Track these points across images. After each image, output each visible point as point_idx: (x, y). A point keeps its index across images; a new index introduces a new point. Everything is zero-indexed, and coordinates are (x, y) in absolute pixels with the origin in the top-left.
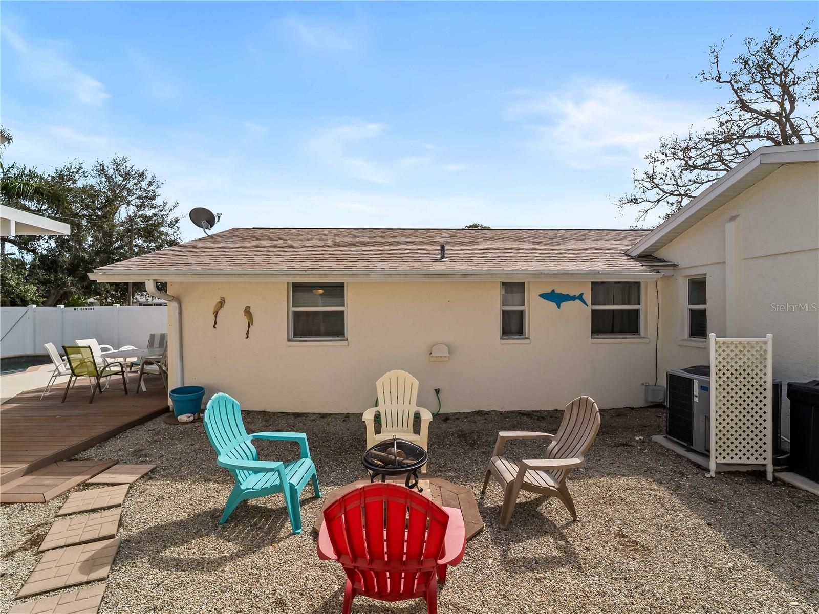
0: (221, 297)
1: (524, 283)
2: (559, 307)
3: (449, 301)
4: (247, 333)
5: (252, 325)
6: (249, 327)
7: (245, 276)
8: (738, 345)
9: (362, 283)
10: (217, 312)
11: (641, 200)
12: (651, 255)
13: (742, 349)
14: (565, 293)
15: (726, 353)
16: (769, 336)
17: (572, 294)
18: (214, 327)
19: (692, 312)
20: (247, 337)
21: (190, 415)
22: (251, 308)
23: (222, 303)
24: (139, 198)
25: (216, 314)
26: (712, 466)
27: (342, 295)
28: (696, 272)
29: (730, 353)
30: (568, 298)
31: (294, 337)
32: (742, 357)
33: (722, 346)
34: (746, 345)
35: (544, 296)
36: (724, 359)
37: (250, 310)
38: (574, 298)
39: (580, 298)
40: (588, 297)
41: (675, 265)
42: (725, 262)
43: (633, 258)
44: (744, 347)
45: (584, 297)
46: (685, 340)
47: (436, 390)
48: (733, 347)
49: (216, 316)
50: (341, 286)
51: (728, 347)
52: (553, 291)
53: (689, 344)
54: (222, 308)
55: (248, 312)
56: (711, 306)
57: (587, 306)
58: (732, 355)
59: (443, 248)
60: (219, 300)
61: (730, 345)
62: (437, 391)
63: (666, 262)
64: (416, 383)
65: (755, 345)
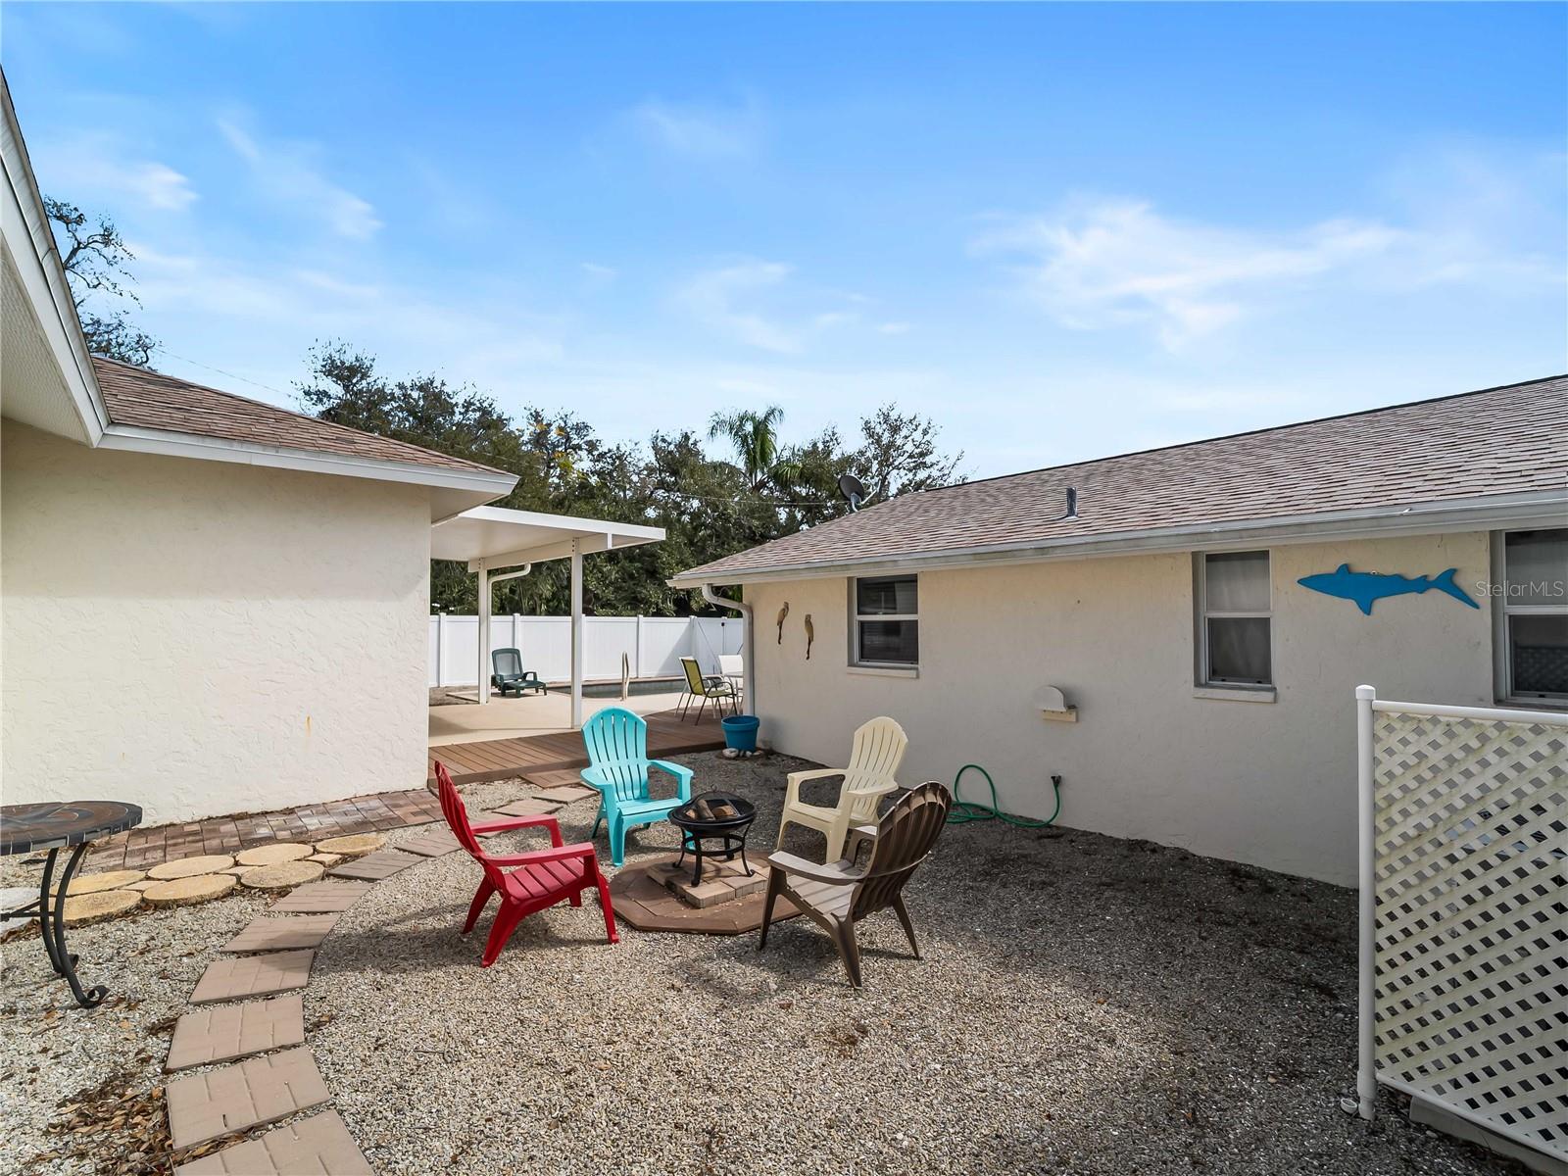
0: (785, 603)
1: (1271, 551)
2: (1367, 610)
3: (1079, 602)
4: (807, 653)
5: (813, 642)
6: (809, 644)
8: (1458, 729)
9: (936, 572)
13: (1475, 744)
14: (1388, 568)
15: (1412, 749)
17: (1414, 573)
18: (779, 642)
20: (808, 658)
21: (733, 749)
23: (786, 609)
24: (911, 456)
25: (780, 623)
27: (915, 594)
29: (1428, 751)
30: (1398, 585)
31: (860, 660)
32: (1475, 768)
33: (1397, 725)
34: (1493, 733)
35: (1313, 582)
36: (1404, 765)
37: (812, 620)
38: (1422, 585)
39: (1448, 582)
44: (1483, 738)
45: (1461, 581)
47: (1053, 778)
48: (1436, 734)
49: (780, 627)
50: (915, 579)
51: (1419, 732)
52: (1347, 566)
55: (809, 623)
57: (1477, 607)
58: (1436, 757)
60: (782, 607)
61: (1428, 727)
62: (1057, 781)
65: (1528, 736)
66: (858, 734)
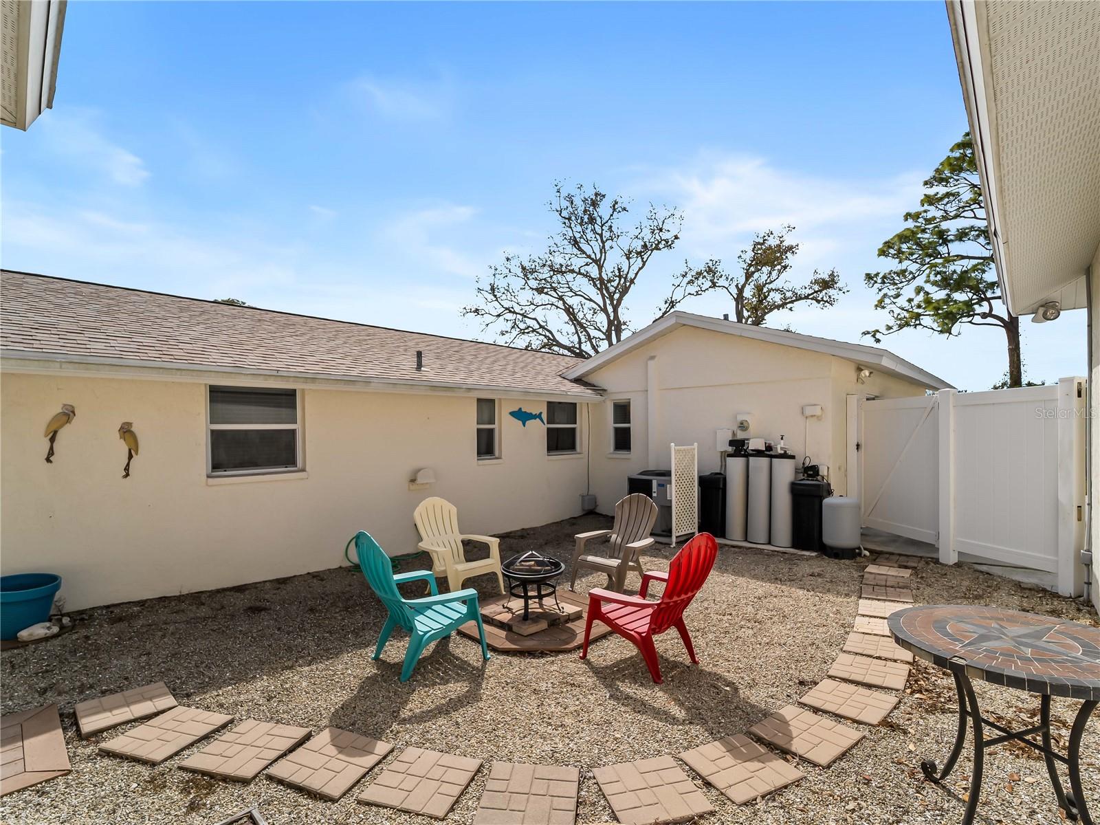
0: (65, 405)
1: (494, 400)
2: (524, 425)
3: (428, 418)
4: (127, 469)
5: (137, 454)
6: (130, 457)
7: (179, 372)
8: (683, 451)
10: (55, 432)
11: (483, 312)
12: (581, 380)
13: (685, 454)
16: (696, 444)
18: (48, 460)
19: (617, 430)
20: (127, 475)
21: (46, 624)
22: (133, 425)
23: (68, 414)
25: (53, 435)
26: (674, 539)
27: (293, 406)
28: (621, 398)
29: (680, 457)
30: (530, 416)
31: (212, 472)
32: (685, 459)
33: (677, 452)
36: (678, 461)
37: (133, 429)
38: (535, 417)
39: (539, 416)
40: (544, 416)
41: (605, 390)
42: (647, 391)
43: (571, 381)
46: (611, 453)
49: (52, 440)
50: (291, 394)
52: (520, 409)
53: (615, 456)
54: (68, 424)
55: (126, 431)
56: (635, 425)
57: (544, 425)
59: (419, 354)
60: (59, 410)
61: (680, 452)
63: (595, 386)
64: (454, 510)
65: (690, 451)
66: (416, 514)
